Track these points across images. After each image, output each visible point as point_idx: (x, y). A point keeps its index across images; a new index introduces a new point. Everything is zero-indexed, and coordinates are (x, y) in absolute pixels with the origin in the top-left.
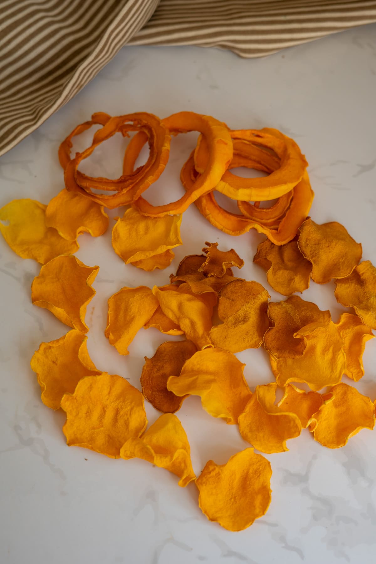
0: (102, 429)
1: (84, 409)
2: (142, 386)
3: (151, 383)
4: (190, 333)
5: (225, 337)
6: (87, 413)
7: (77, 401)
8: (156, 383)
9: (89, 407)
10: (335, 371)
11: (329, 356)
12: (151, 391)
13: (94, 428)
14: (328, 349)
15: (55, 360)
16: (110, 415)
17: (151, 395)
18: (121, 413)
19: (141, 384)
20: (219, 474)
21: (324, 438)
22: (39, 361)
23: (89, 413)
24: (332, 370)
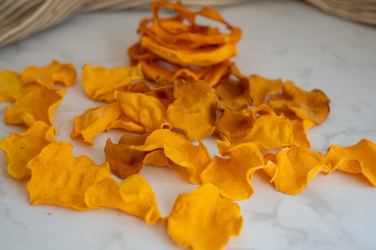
0: (66, 190)
1: (49, 175)
2: (106, 155)
3: (114, 156)
4: (150, 124)
5: (182, 121)
6: (52, 179)
7: (42, 166)
8: (119, 156)
9: (54, 173)
10: (284, 140)
11: (277, 131)
12: (114, 161)
13: (58, 190)
14: (275, 128)
15: (23, 146)
16: (74, 180)
17: (115, 166)
18: (86, 177)
19: (105, 153)
20: (187, 211)
21: (286, 186)
22: (8, 146)
23: (54, 178)
24: (282, 140)
